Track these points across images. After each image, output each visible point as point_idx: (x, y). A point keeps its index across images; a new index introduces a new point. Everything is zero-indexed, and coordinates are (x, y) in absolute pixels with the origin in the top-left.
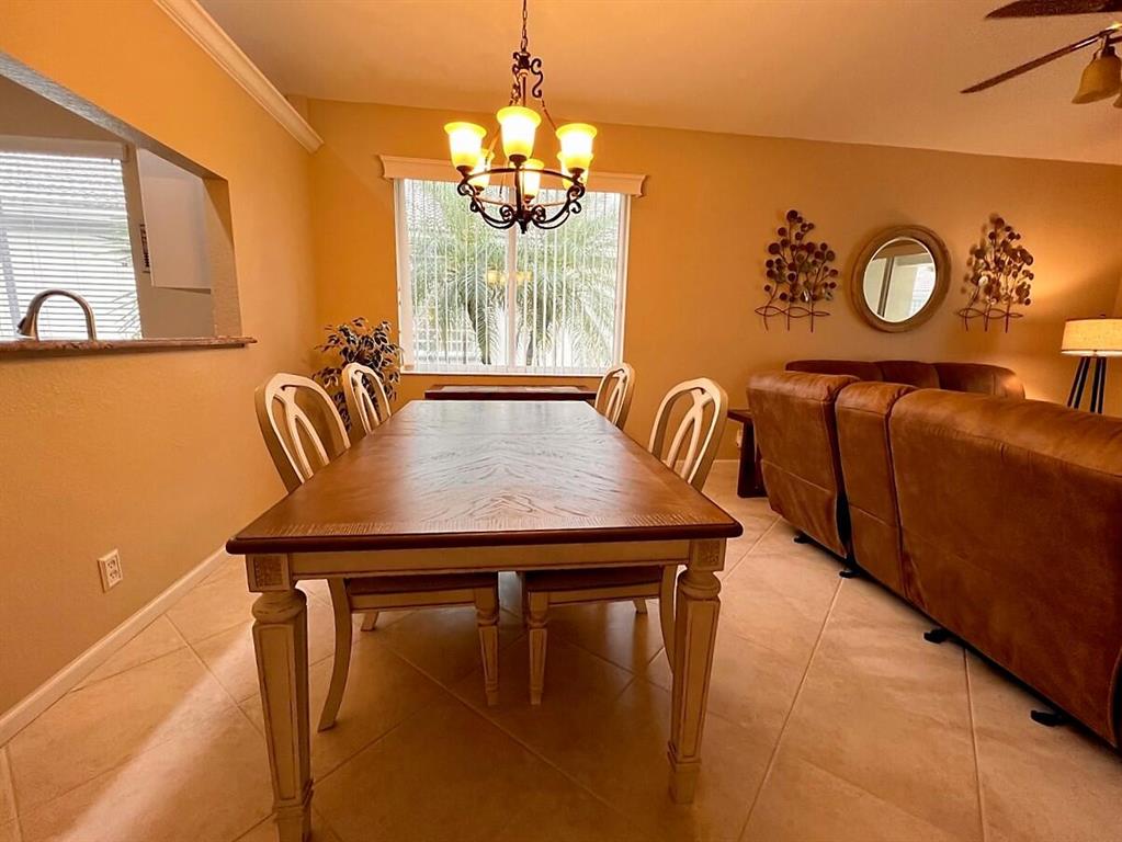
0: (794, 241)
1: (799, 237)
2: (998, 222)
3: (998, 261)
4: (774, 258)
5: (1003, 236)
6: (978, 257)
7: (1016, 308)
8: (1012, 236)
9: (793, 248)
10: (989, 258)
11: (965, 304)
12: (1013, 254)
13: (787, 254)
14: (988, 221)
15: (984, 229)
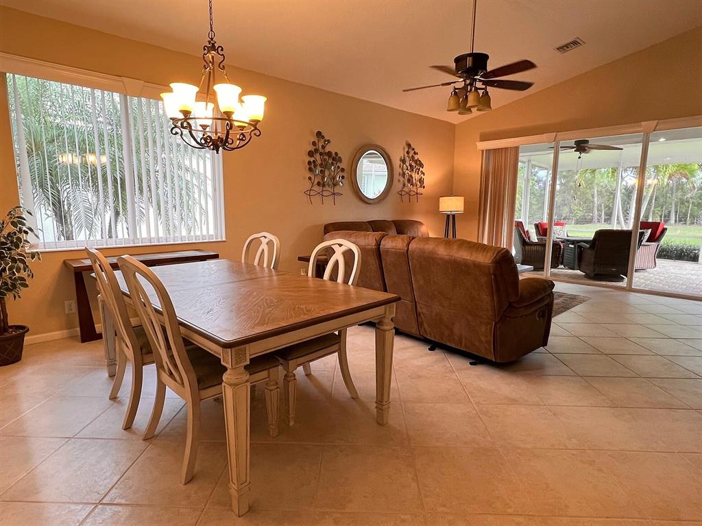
0: (321, 150)
1: (323, 147)
2: (409, 145)
3: (411, 165)
4: (312, 159)
5: (412, 153)
6: (404, 164)
7: (420, 190)
8: (415, 153)
9: (321, 154)
10: (408, 164)
11: (400, 189)
12: (416, 162)
13: (318, 156)
14: (405, 145)
15: (404, 149)
